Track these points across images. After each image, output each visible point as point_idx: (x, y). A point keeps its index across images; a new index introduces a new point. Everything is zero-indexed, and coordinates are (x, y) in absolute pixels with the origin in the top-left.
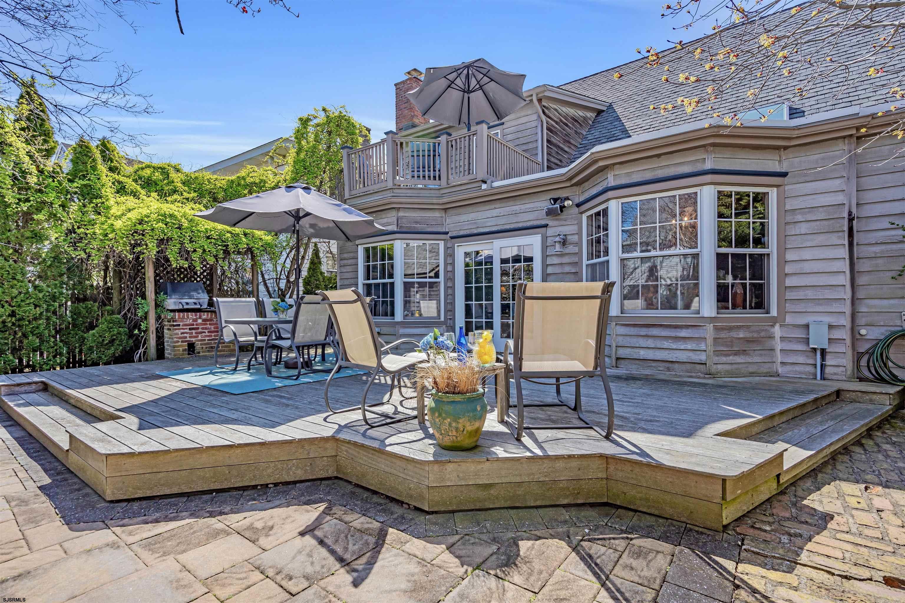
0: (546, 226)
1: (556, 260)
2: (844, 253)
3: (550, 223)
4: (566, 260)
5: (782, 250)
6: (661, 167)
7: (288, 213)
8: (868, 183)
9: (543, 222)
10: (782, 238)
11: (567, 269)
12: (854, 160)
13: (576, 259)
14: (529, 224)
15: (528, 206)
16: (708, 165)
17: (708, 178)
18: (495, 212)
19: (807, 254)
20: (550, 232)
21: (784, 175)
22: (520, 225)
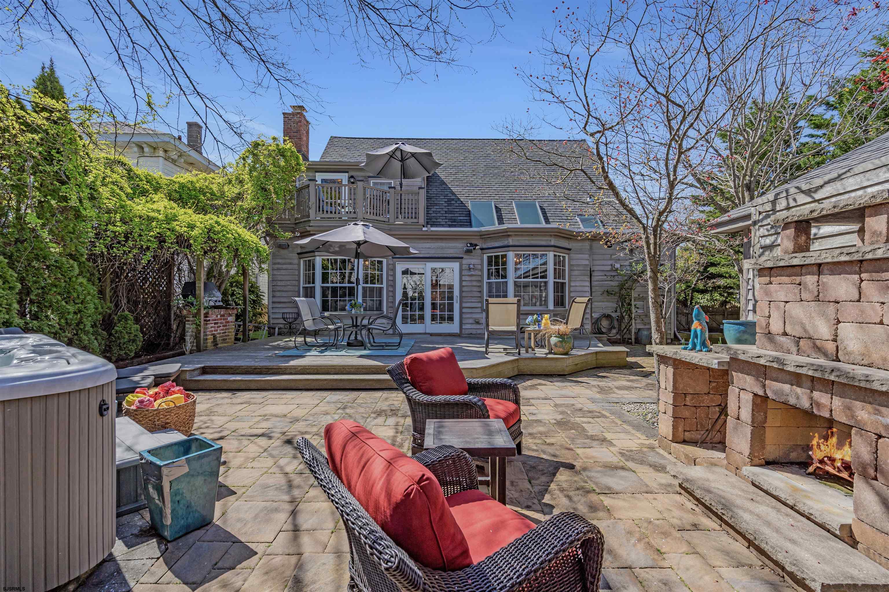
0: (462, 258)
1: (467, 278)
2: (588, 284)
3: (465, 257)
4: (474, 278)
5: (570, 281)
6: (533, 240)
7: (354, 242)
8: (595, 257)
9: (461, 256)
10: (570, 276)
11: (475, 284)
12: (591, 247)
13: (480, 279)
14: (451, 255)
15: (450, 245)
16: (552, 243)
17: (552, 249)
18: (428, 245)
19: (577, 284)
20: (464, 262)
21: (570, 250)
22: (445, 255)
